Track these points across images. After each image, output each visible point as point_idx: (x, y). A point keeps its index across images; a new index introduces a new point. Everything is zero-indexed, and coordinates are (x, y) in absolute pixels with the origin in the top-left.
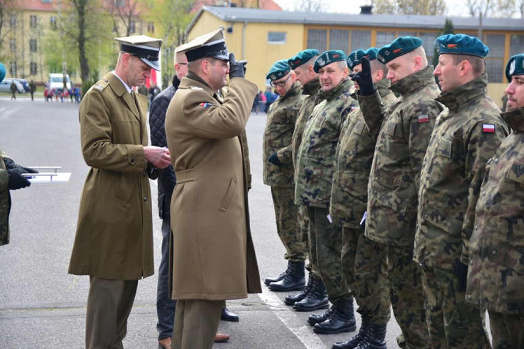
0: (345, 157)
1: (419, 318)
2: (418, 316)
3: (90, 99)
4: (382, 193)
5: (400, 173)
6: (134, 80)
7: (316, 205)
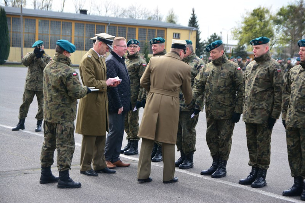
0: (219, 89)
1: (266, 153)
2: (266, 152)
3: (87, 61)
4: (257, 103)
5: (266, 94)
6: (103, 52)
7: (185, 110)
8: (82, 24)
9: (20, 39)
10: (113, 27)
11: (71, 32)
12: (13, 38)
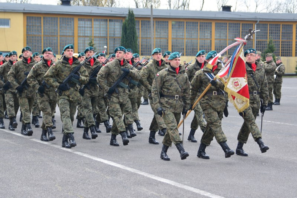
8: (224, 23)
9: (151, 45)
10: (263, 25)
11: (211, 35)
12: (142, 46)
